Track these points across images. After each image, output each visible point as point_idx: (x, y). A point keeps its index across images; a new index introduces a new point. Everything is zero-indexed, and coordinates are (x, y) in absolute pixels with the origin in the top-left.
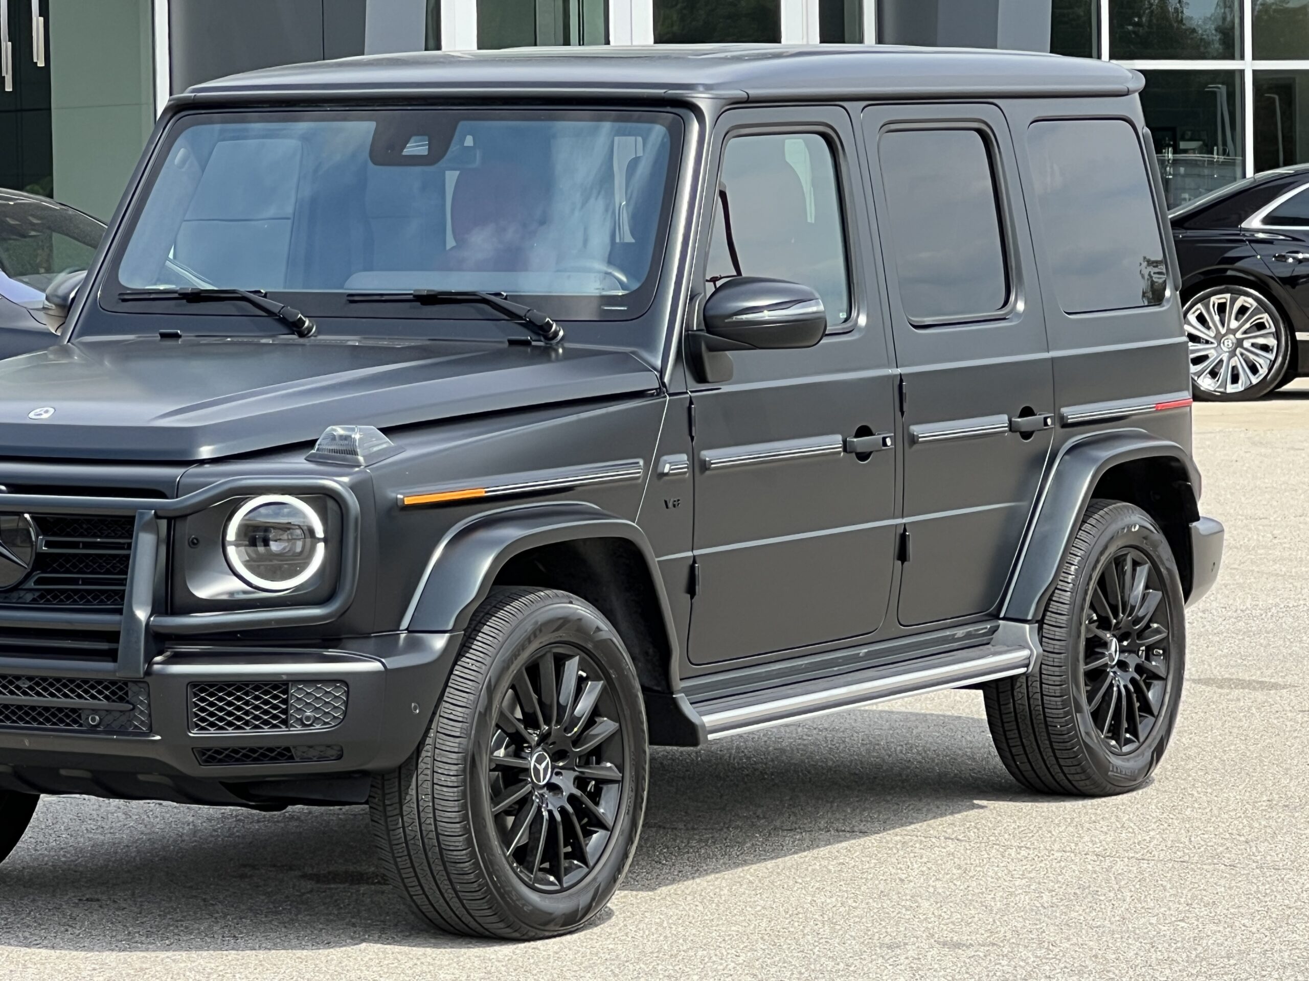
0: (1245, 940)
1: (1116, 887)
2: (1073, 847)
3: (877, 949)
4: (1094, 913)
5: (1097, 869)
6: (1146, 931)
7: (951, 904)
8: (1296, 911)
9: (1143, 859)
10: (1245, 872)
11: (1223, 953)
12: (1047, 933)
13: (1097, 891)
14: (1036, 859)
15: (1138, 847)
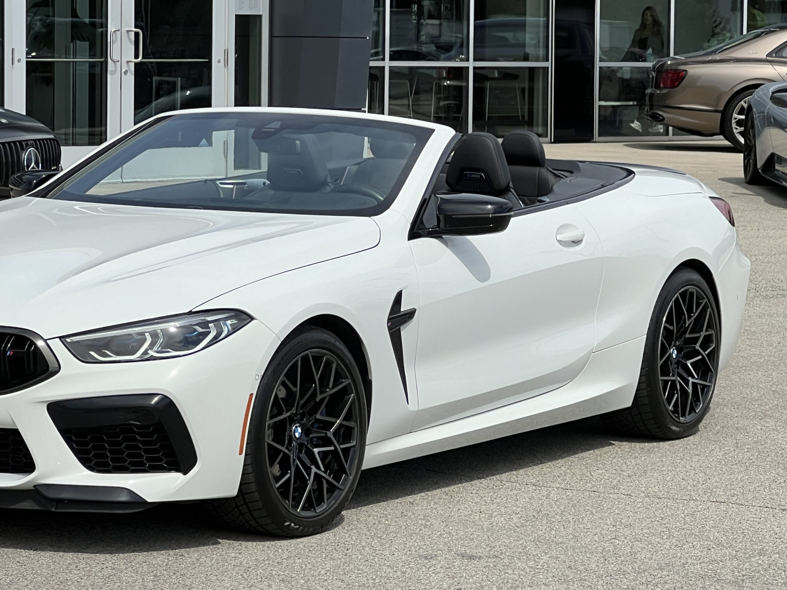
0: (666, 555)
1: (560, 512)
2: (516, 479)
3: (418, 559)
4: (554, 532)
5: (540, 496)
6: (595, 546)
7: (453, 523)
8: (688, 532)
9: (567, 489)
10: (640, 500)
11: (655, 566)
12: (529, 547)
13: (548, 514)
14: (495, 487)
15: (559, 479)
